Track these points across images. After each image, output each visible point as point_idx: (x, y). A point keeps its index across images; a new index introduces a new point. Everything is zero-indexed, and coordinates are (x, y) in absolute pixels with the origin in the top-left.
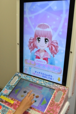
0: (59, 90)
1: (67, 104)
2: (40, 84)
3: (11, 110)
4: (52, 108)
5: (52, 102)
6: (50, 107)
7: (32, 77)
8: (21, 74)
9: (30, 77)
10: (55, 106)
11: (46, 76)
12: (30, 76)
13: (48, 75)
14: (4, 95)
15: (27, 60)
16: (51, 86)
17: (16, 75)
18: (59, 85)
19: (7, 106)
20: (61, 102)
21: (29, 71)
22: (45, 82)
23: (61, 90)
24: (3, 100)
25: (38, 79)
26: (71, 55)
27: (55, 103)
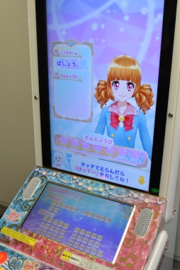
0: (144, 205)
2: (96, 193)
3: (30, 262)
4: (130, 250)
5: (129, 237)
6: (125, 249)
7: (75, 177)
8: (48, 170)
9: (69, 178)
10: (137, 245)
11: (109, 173)
12: (69, 176)
13: (113, 171)
14: (11, 226)
15: (60, 136)
16: (123, 197)
17: (36, 174)
18: (142, 195)
19: (20, 253)
20: (150, 236)
21: (66, 161)
22: (107, 189)
23: (149, 205)
24: (9, 238)
25: (89, 181)
26: (169, 122)
27: (137, 239)
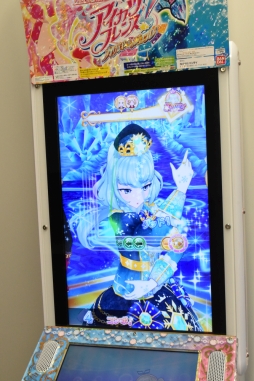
2: (143, 346)
7: (108, 331)
9: (100, 334)
16: (182, 343)
17: (48, 337)
18: (205, 337)
22: (157, 338)
25: (130, 333)
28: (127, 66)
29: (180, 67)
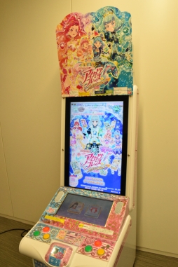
1: (129, 218)
2: (94, 197)
4: (113, 220)
5: (112, 215)
7: (82, 190)
8: (67, 188)
9: (79, 191)
10: (116, 218)
14: (50, 215)
16: (108, 197)
17: (61, 190)
18: (117, 196)
19: (56, 227)
20: (122, 213)
22: (99, 194)
23: (121, 200)
24: (50, 220)
25: (90, 191)
26: (128, 158)
27: (116, 215)
28: (96, 92)
29: (115, 94)
